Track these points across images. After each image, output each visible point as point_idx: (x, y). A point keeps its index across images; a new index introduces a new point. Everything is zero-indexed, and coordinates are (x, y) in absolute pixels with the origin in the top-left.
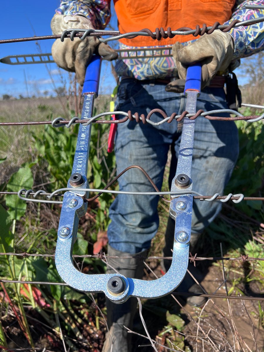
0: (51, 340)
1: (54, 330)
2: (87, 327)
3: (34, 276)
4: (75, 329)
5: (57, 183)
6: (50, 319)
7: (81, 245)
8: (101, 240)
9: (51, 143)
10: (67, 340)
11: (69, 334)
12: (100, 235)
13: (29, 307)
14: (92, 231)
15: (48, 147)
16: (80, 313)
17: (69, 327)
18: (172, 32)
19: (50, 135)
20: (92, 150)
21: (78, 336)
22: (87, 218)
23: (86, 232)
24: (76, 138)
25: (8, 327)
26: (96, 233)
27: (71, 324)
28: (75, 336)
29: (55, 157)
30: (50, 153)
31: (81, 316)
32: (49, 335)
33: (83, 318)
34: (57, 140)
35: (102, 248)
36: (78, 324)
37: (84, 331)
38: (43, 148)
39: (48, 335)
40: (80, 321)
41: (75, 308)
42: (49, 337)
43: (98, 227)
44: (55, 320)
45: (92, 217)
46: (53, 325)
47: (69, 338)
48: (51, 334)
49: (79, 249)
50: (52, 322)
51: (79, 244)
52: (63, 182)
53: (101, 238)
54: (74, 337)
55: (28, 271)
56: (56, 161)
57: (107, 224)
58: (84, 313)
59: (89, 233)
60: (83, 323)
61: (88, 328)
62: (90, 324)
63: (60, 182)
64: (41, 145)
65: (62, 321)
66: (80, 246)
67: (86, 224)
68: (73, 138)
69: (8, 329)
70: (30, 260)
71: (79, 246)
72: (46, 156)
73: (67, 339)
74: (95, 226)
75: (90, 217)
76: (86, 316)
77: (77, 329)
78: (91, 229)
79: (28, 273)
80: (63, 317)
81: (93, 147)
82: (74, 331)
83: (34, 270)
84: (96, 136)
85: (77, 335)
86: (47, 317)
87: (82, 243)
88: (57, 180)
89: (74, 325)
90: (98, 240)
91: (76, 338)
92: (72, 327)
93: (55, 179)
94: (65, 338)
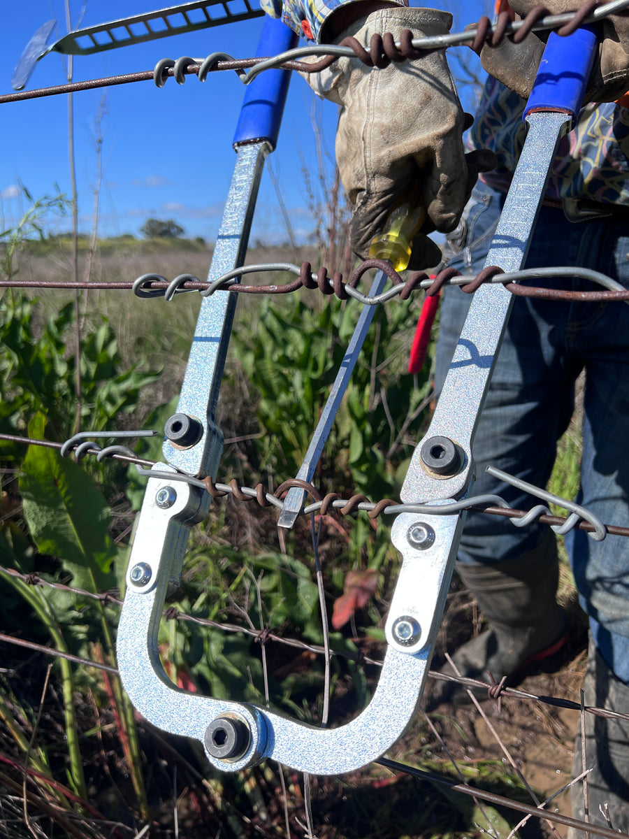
0: (194, 805)
1: (205, 782)
2: (283, 793)
3: (188, 648)
4: (253, 791)
5: (267, 440)
7: (305, 594)
8: (354, 592)
9: (268, 347)
10: (231, 815)
11: (237, 799)
12: (352, 579)
14: (338, 565)
15: (260, 355)
18: (414, 42)
19: (270, 331)
20: (361, 370)
21: (258, 810)
22: (331, 531)
24: (324, 341)
25: (111, 753)
26: (345, 573)
28: (251, 808)
29: (275, 382)
30: (265, 370)
34: (285, 343)
35: (354, 612)
36: (263, 781)
37: (272, 802)
38: (250, 359)
39: (191, 790)
40: (269, 775)
42: (192, 796)
43: (352, 556)
45: (342, 531)
46: (207, 770)
47: (235, 810)
48: (198, 789)
49: (299, 603)
51: (301, 590)
52: (281, 439)
53: (353, 587)
54: (248, 812)
55: (176, 635)
56: (276, 389)
57: (375, 555)
59: (331, 569)
60: (276, 783)
61: (283, 798)
62: (292, 788)
63: (274, 438)
64: (246, 349)
66: (302, 597)
67: (326, 546)
68: (316, 339)
69: (111, 757)
70: (183, 608)
71: (300, 594)
72: (254, 375)
73: (231, 812)
74: (344, 554)
75: (337, 530)
77: (258, 795)
78: (335, 561)
79: (176, 637)
81: (364, 364)
82: (251, 796)
83: (189, 634)
84: (372, 336)
85: (255, 808)
87: (308, 589)
88: (269, 433)
89: (253, 782)
90: (346, 590)
91: (252, 815)
92: (248, 787)
93: (264, 431)
94: (228, 808)
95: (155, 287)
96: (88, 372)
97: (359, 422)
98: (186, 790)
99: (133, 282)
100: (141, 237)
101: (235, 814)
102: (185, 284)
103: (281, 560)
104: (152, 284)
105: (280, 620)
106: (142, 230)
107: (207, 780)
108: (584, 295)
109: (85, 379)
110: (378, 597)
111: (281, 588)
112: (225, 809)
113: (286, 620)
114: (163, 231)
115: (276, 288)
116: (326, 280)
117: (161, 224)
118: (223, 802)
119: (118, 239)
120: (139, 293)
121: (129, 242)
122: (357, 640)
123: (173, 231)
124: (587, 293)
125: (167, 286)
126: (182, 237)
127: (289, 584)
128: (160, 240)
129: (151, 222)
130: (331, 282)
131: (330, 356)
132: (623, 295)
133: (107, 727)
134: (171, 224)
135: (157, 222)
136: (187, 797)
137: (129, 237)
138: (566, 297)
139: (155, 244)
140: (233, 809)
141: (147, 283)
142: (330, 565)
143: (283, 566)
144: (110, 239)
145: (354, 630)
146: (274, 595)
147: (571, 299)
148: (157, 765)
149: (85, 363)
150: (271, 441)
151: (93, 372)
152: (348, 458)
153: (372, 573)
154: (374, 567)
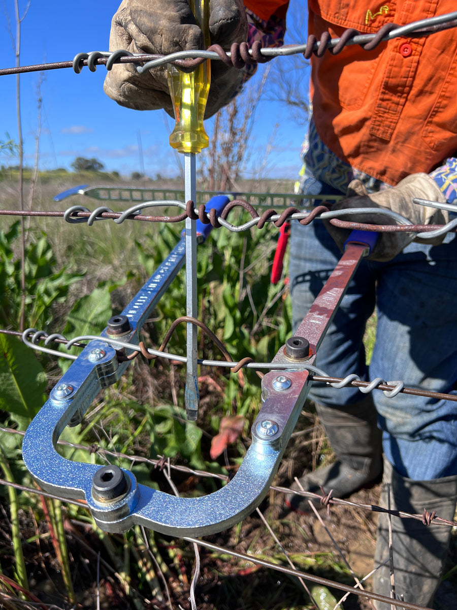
0: (109, 592)
1: (117, 574)
2: (173, 581)
4: (152, 580)
5: (164, 323)
6: (116, 554)
7: (191, 435)
8: (227, 432)
10: (135, 598)
11: (141, 587)
12: (226, 423)
13: (88, 526)
14: (216, 413)
16: (167, 554)
17: (144, 575)
19: (166, 242)
20: (233, 272)
21: (156, 594)
22: (211, 388)
23: (205, 413)
24: (206, 250)
25: (47, 554)
26: (220, 419)
27: (148, 571)
28: (151, 592)
31: (168, 560)
32: (109, 581)
33: (172, 565)
35: (226, 446)
36: (160, 573)
37: (167, 588)
38: (151, 263)
39: (107, 581)
40: (164, 568)
41: (162, 544)
42: (107, 585)
43: (226, 407)
44: (122, 556)
45: (219, 389)
46: (118, 565)
47: (139, 594)
48: (112, 580)
49: (186, 441)
50: (117, 559)
51: (188, 432)
53: (226, 428)
54: (149, 595)
57: (242, 405)
58: (175, 556)
59: (210, 416)
60: (169, 573)
61: (174, 585)
62: (181, 577)
63: (169, 321)
64: (148, 257)
65: (134, 561)
66: (189, 437)
67: (207, 399)
69: (47, 558)
71: (188, 435)
73: (136, 596)
74: (221, 405)
75: (215, 388)
76: (176, 561)
77: (156, 583)
78: (214, 410)
80: (137, 555)
81: (235, 267)
82: (151, 584)
84: (240, 248)
85: (154, 593)
86: (111, 549)
87: (193, 432)
88: (166, 317)
89: (152, 573)
90: (221, 431)
91: (151, 598)
92: (148, 577)
93: (162, 316)
94: (134, 593)
95: (80, 216)
96: (30, 272)
97: (231, 310)
98: (103, 581)
99: (64, 212)
100: (71, 170)
101: (139, 597)
102: (103, 214)
103: (173, 410)
104: (79, 213)
105: (173, 454)
106: (73, 165)
107: (118, 573)
108: (383, 228)
109: (28, 277)
110: (244, 436)
111: (173, 431)
112: (132, 594)
113: (177, 454)
114: (88, 166)
115: (169, 219)
116: (205, 214)
117: (87, 161)
118: (130, 589)
119: (54, 171)
120: (68, 220)
121: (63, 174)
122: (229, 467)
123: (96, 166)
124: (386, 226)
125: (90, 215)
126: (102, 171)
127: (180, 427)
128: (86, 173)
129: (79, 159)
130: (208, 215)
131: (210, 261)
132: (410, 228)
133: (44, 536)
134: (94, 161)
135: (83, 159)
136: (103, 585)
137: (62, 170)
138: (371, 228)
139: (82, 176)
140: (137, 593)
141: (75, 213)
142: (210, 413)
143: (176, 415)
144: (48, 172)
145: (226, 460)
146: (169, 436)
147: (375, 230)
148: (81, 563)
149: (29, 265)
150: (167, 323)
151: (34, 272)
152: (223, 335)
153: (240, 419)
154: (241, 414)
